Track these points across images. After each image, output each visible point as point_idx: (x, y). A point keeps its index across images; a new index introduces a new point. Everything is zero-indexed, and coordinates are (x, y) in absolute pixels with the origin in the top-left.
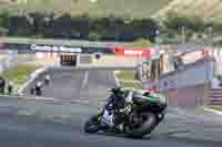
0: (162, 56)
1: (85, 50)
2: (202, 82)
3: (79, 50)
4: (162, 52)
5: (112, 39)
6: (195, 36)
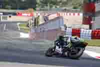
0: (39, 16)
3: (2, 14)
4: (39, 14)
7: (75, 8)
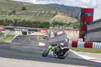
1: (29, 30)
2: (63, 40)
5: (37, 27)
6: (61, 27)
7: (74, 28)
